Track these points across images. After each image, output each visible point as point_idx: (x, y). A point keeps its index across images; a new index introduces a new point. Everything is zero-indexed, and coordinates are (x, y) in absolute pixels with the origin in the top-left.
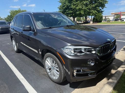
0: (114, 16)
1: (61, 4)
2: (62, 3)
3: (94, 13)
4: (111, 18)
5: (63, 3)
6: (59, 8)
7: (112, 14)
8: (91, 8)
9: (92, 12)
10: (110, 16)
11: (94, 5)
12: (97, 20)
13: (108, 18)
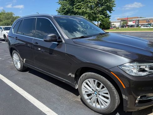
0: (120, 22)
1: (60, 6)
2: (61, 4)
3: (101, 18)
4: (117, 24)
5: (64, 4)
6: (58, 11)
7: (118, 19)
8: (97, 12)
9: (99, 17)
10: (115, 22)
11: (100, 9)
12: (104, 26)
13: (114, 24)
